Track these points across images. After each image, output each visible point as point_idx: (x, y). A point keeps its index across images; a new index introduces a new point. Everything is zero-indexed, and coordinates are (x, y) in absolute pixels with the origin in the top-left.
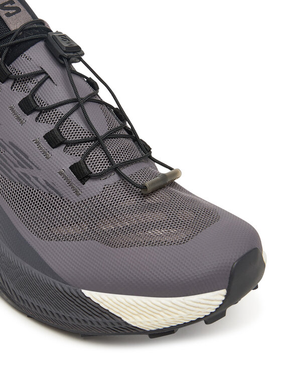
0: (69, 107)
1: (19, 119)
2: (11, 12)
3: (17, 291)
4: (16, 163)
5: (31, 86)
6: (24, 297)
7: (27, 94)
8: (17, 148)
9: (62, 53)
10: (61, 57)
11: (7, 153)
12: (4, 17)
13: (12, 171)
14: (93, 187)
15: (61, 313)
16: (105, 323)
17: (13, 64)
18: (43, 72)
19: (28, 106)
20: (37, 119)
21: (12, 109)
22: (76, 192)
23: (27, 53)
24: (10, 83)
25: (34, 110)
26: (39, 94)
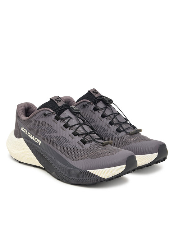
0: (78, 126)
1: (64, 130)
2: (58, 101)
3: (68, 176)
4: (64, 142)
5: (66, 121)
6: (70, 177)
7: (65, 123)
8: (64, 138)
9: (75, 111)
10: (74, 112)
11: (61, 140)
12: (57, 103)
13: (63, 144)
14: (87, 145)
15: (81, 179)
16: (94, 178)
17: (61, 115)
18: (69, 117)
19: (66, 126)
20: (69, 129)
21: (61, 128)
22: (83, 147)
23: (64, 112)
24: (60, 120)
25: (68, 127)
26: (69, 123)
